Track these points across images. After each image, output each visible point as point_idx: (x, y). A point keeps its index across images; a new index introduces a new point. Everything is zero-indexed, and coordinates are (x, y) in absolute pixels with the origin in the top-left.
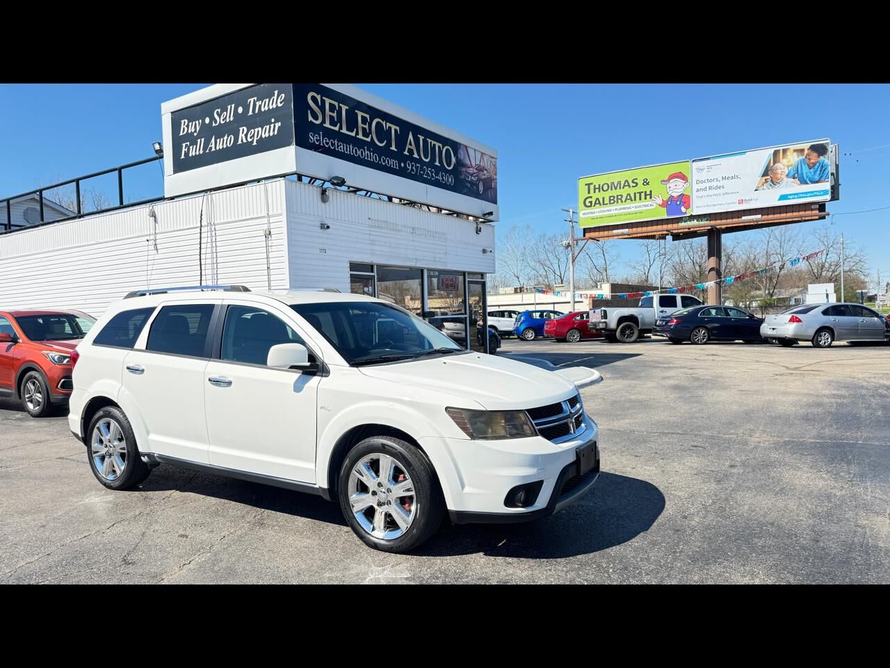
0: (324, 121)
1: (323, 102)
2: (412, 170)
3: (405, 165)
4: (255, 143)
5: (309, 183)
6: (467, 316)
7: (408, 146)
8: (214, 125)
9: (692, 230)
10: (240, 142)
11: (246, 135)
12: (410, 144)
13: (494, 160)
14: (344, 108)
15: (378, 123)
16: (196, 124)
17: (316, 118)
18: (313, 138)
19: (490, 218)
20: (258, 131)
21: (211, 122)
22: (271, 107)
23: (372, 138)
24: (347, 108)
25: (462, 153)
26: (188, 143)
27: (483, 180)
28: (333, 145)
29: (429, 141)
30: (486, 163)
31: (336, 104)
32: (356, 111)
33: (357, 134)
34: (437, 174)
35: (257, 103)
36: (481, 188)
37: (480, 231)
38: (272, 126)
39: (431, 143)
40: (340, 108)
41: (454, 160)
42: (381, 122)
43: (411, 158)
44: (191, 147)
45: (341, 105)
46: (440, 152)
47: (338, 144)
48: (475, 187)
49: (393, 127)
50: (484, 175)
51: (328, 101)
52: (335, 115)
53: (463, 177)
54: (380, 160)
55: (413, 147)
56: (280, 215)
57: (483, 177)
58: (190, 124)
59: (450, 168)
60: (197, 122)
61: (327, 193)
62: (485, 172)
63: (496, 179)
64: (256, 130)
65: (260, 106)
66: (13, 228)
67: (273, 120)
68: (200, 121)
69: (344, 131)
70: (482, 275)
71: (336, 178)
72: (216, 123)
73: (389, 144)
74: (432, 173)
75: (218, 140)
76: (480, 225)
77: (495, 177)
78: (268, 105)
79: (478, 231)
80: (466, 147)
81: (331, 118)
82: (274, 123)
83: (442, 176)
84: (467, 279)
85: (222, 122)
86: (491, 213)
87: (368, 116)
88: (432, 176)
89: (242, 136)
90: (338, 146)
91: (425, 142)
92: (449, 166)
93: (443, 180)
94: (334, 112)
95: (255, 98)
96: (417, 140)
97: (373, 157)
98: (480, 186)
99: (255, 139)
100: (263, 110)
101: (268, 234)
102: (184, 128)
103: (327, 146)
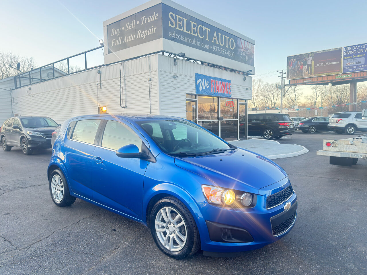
0: (176, 26)
1: (176, 17)
2: (216, 50)
3: (212, 47)
4: (144, 38)
5: (169, 56)
6: (238, 120)
7: (214, 38)
8: (126, 30)
9: (343, 80)
10: (138, 38)
11: (141, 34)
12: (215, 37)
13: (253, 45)
14: (185, 20)
15: (200, 27)
16: (118, 30)
17: (173, 25)
18: (171, 34)
19: (251, 73)
20: (146, 32)
21: (125, 29)
22: (152, 20)
23: (198, 34)
24: (187, 20)
25: (238, 41)
26: (115, 39)
27: (248, 55)
28: (180, 37)
29: (224, 36)
30: (249, 46)
31: (182, 18)
32: (191, 22)
33: (191, 32)
34: (227, 52)
35: (146, 19)
36: (247, 58)
37: (246, 79)
38: (153, 29)
39: (224, 37)
40: (183, 20)
41: (235, 45)
42: (202, 27)
43: (215, 44)
44: (116, 41)
45: (184, 18)
46: (229, 41)
47: (182, 37)
48: (244, 58)
49: (208, 29)
50: (248, 52)
51: (178, 17)
52: (181, 23)
53: (239, 53)
54: (201, 45)
55: (216, 39)
56: (156, 71)
57: (248, 53)
58: (116, 30)
59: (233, 49)
60: (119, 29)
61: (177, 61)
62: (249, 51)
63: (254, 54)
64: (145, 31)
65: (147, 20)
66: (42, 80)
67: (153, 26)
68: (120, 29)
69: (185, 31)
70: (246, 100)
71: (181, 53)
72: (127, 29)
73: (205, 37)
74: (224, 51)
75: (128, 37)
76: (246, 76)
77: (253, 53)
78: (151, 19)
79: (245, 79)
80: (240, 38)
81: (179, 24)
82: (154, 27)
83: (229, 53)
84: (239, 102)
85: (130, 29)
86: (251, 71)
87: (196, 24)
88: (225, 53)
89: (139, 34)
90: (182, 38)
91: (222, 36)
92: (232, 48)
93: (229, 54)
94: (181, 22)
95: (145, 16)
96: (218, 35)
97: (198, 44)
98: (246, 58)
99: (145, 36)
100: (148, 22)
101: (150, 80)
102: (113, 33)
103: (177, 38)
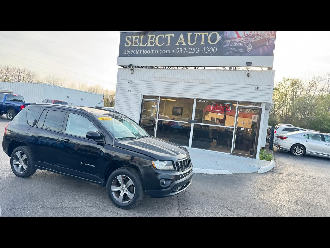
0: (132, 44)
2: (180, 51)
3: (175, 50)
6: (234, 127)
7: (179, 41)
14: (142, 36)
15: (160, 37)
17: (129, 45)
23: (155, 44)
27: (251, 43)
31: (139, 36)
33: (147, 44)
34: (201, 49)
36: (249, 48)
39: (197, 34)
41: (219, 38)
42: (162, 35)
43: (180, 46)
46: (206, 37)
48: (241, 49)
49: (169, 35)
50: (255, 39)
51: (134, 37)
53: (227, 46)
54: (159, 52)
55: (182, 40)
62: (257, 37)
69: (141, 45)
70: (257, 104)
73: (166, 44)
74: (196, 49)
81: (135, 42)
83: (206, 49)
84: (237, 106)
87: (155, 36)
91: (193, 35)
92: (214, 42)
94: (137, 40)
96: (186, 36)
97: (155, 52)
